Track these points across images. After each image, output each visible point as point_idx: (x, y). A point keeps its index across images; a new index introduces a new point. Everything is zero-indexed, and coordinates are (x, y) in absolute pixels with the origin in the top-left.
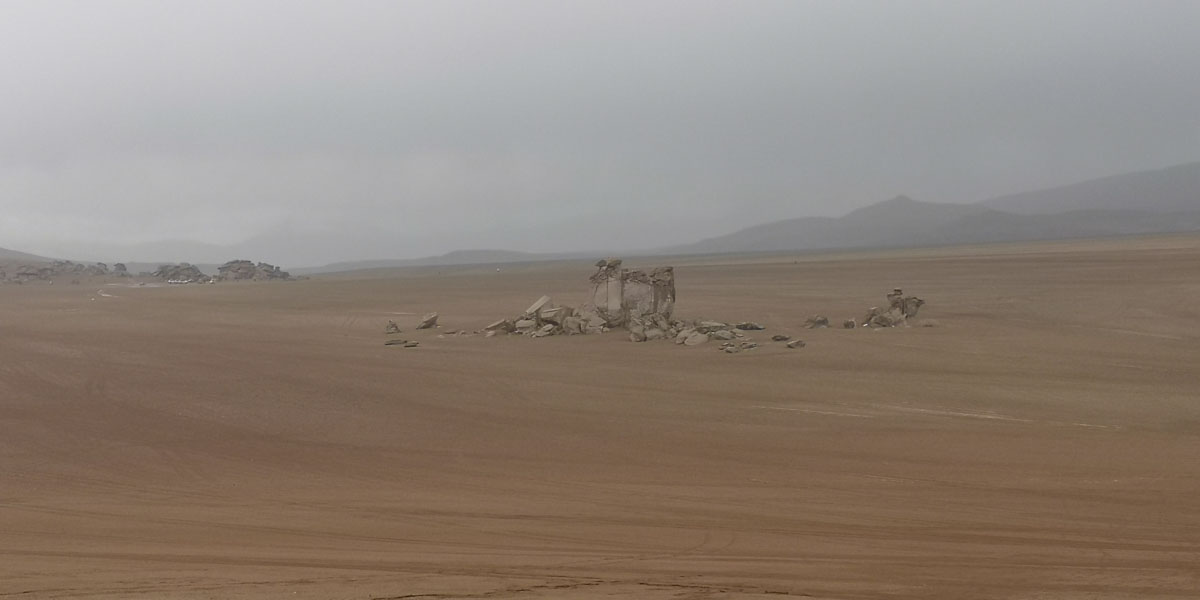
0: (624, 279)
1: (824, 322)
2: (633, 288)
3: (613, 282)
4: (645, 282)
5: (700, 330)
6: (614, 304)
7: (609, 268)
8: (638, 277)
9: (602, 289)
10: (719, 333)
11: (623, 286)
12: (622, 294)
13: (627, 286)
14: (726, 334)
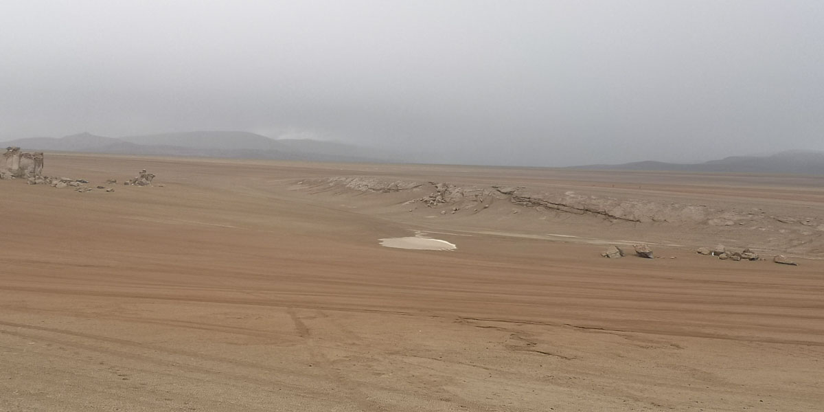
0: (21, 156)
1: (115, 182)
2: (24, 161)
3: (15, 157)
4: (31, 158)
5: (62, 181)
6: (15, 167)
7: (13, 151)
8: (27, 156)
9: (10, 160)
10: (71, 183)
11: (20, 159)
12: (20, 162)
13: (22, 160)
14: (75, 184)
